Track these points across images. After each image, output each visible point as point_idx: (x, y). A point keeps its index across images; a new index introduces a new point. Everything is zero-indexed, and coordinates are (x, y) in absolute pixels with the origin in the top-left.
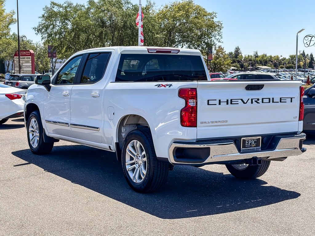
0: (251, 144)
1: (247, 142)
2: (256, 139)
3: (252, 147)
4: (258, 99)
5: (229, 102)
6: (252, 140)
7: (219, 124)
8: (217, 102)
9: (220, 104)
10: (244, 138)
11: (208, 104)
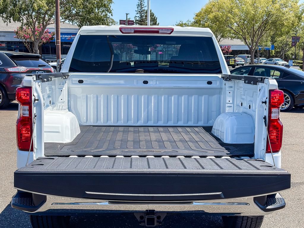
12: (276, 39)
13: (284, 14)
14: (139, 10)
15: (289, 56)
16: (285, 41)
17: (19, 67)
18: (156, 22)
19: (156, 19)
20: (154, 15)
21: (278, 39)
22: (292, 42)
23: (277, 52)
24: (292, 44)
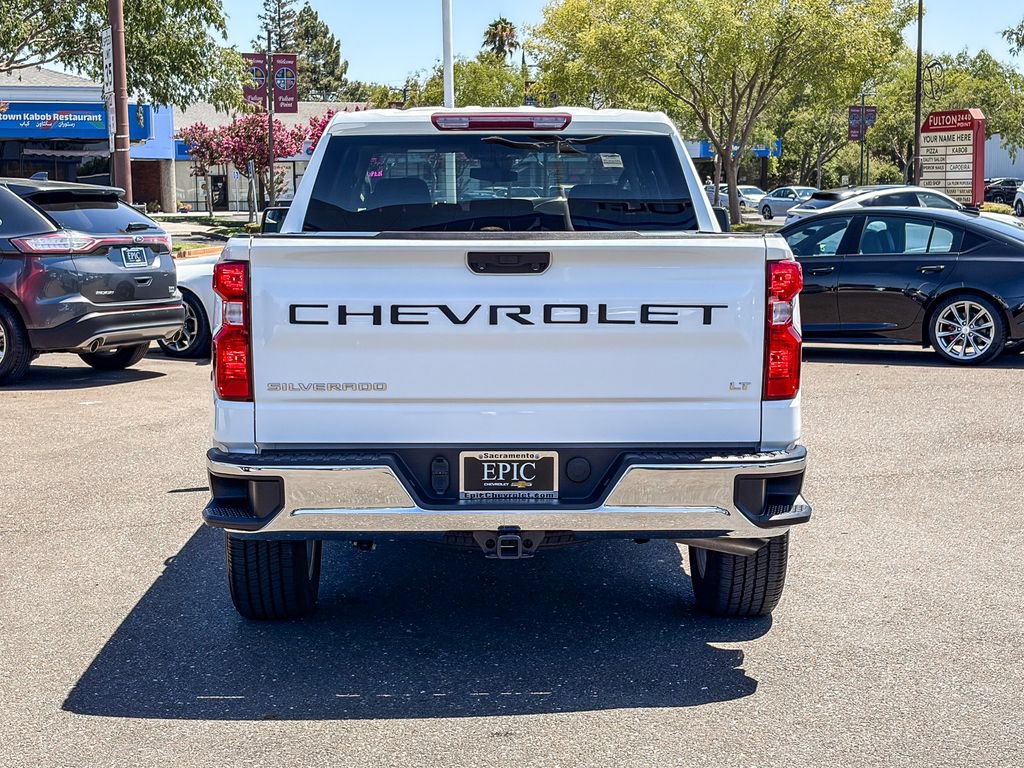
0: (508, 477)
1: (490, 467)
2: (532, 462)
3: (516, 489)
4: (526, 309)
5: (386, 314)
6: (515, 465)
7: (349, 394)
8: (332, 315)
9: (342, 321)
10: (476, 455)
11: (293, 320)
12: (792, 117)
13: (838, 25)
14: (273, 15)
15: (829, 178)
16: (822, 122)
17: (64, 234)
18: (338, 57)
19: (337, 48)
20: (326, 33)
21: (799, 117)
22: (851, 128)
23: (788, 163)
24: (850, 134)
